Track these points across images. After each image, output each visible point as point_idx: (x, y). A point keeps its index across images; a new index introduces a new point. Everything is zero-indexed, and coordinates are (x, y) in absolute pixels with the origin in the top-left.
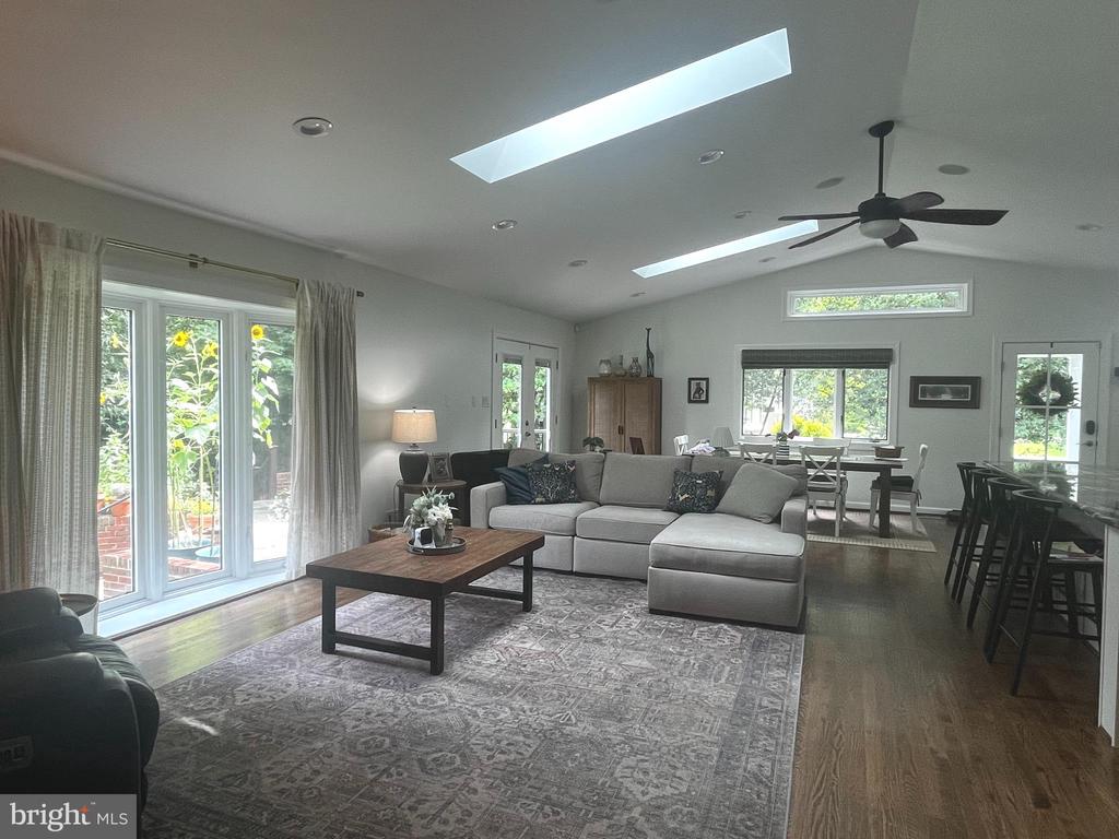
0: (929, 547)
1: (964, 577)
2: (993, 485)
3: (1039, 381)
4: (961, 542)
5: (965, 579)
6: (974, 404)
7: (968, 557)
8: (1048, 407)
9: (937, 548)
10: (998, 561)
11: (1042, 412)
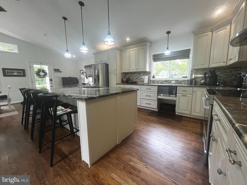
0: (16, 113)
1: (27, 122)
2: (32, 93)
3: (39, 71)
4: (25, 111)
5: (28, 123)
6: (24, 75)
7: (28, 116)
8: (42, 76)
9: (18, 113)
10: (39, 113)
11: (41, 77)
